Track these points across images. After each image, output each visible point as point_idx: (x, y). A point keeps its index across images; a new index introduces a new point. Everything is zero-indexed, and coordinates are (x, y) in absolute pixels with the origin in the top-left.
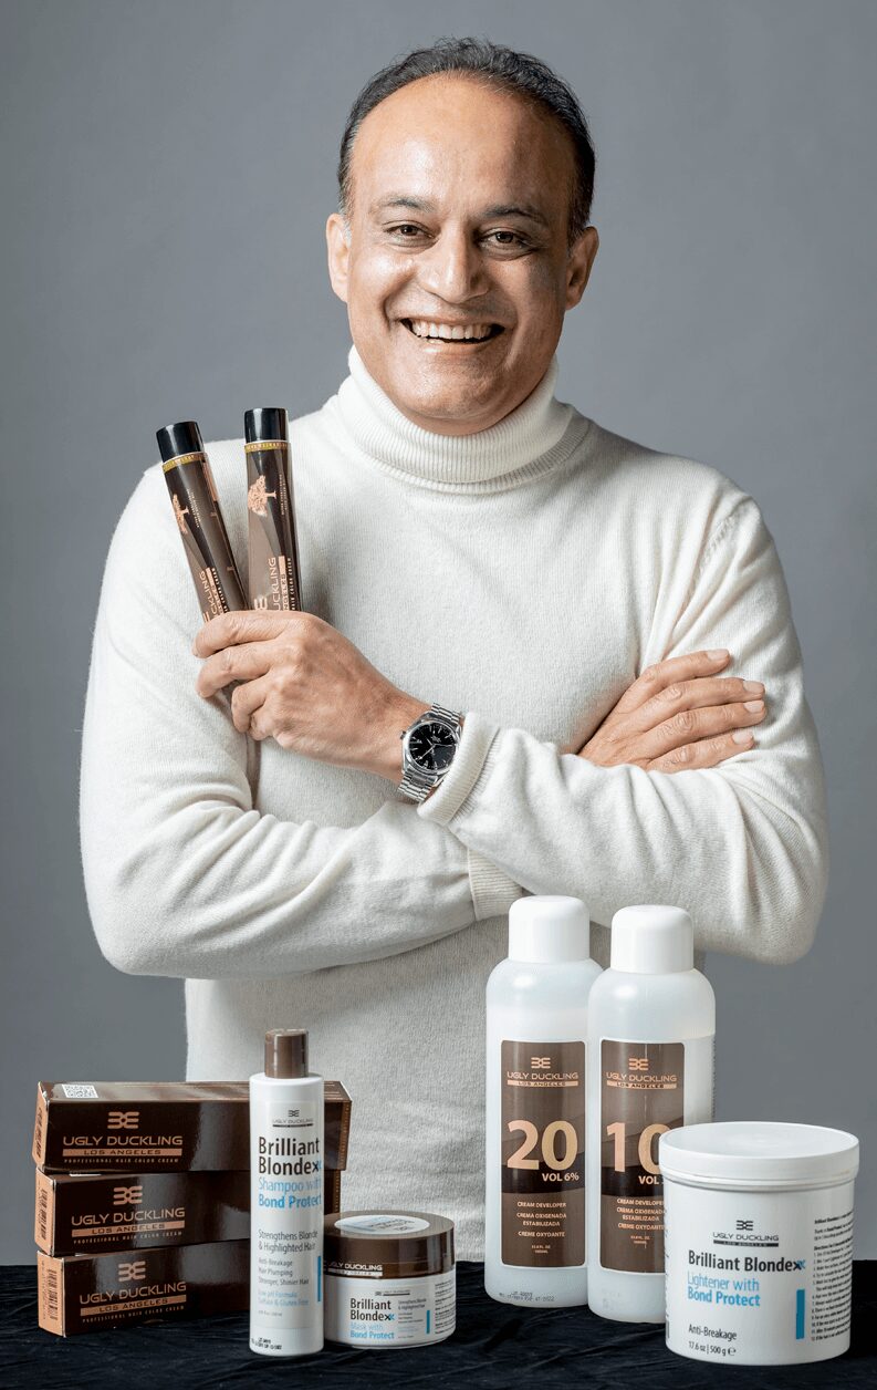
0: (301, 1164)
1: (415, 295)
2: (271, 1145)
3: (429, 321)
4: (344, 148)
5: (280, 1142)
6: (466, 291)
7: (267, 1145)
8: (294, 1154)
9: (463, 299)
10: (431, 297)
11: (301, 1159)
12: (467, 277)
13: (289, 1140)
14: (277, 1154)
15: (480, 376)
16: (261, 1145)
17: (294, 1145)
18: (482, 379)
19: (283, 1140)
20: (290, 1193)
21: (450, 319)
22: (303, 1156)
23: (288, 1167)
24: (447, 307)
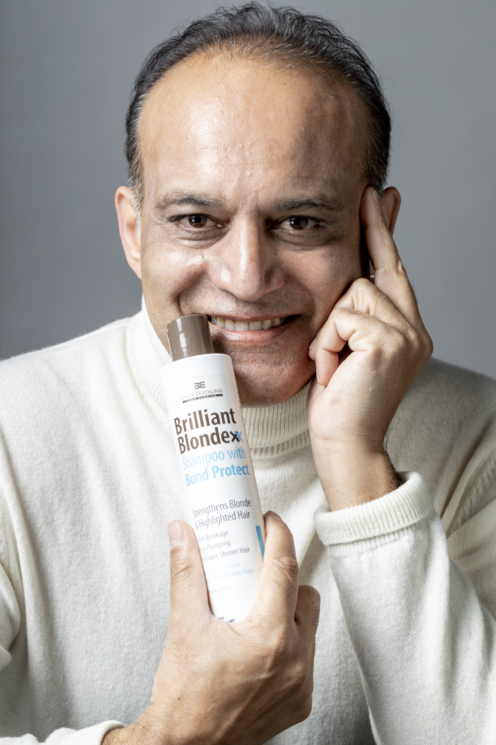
0: (217, 434)
1: (210, 292)
2: (184, 422)
3: (224, 318)
4: (130, 125)
5: (192, 417)
6: (260, 287)
7: (181, 424)
8: (208, 424)
9: (258, 297)
10: (224, 294)
11: (216, 429)
12: (261, 274)
13: (200, 412)
14: (192, 428)
15: (280, 364)
16: (177, 426)
17: (207, 416)
18: (283, 366)
19: (195, 413)
20: (213, 463)
21: (246, 317)
22: (217, 425)
23: (204, 439)
24: (241, 306)
